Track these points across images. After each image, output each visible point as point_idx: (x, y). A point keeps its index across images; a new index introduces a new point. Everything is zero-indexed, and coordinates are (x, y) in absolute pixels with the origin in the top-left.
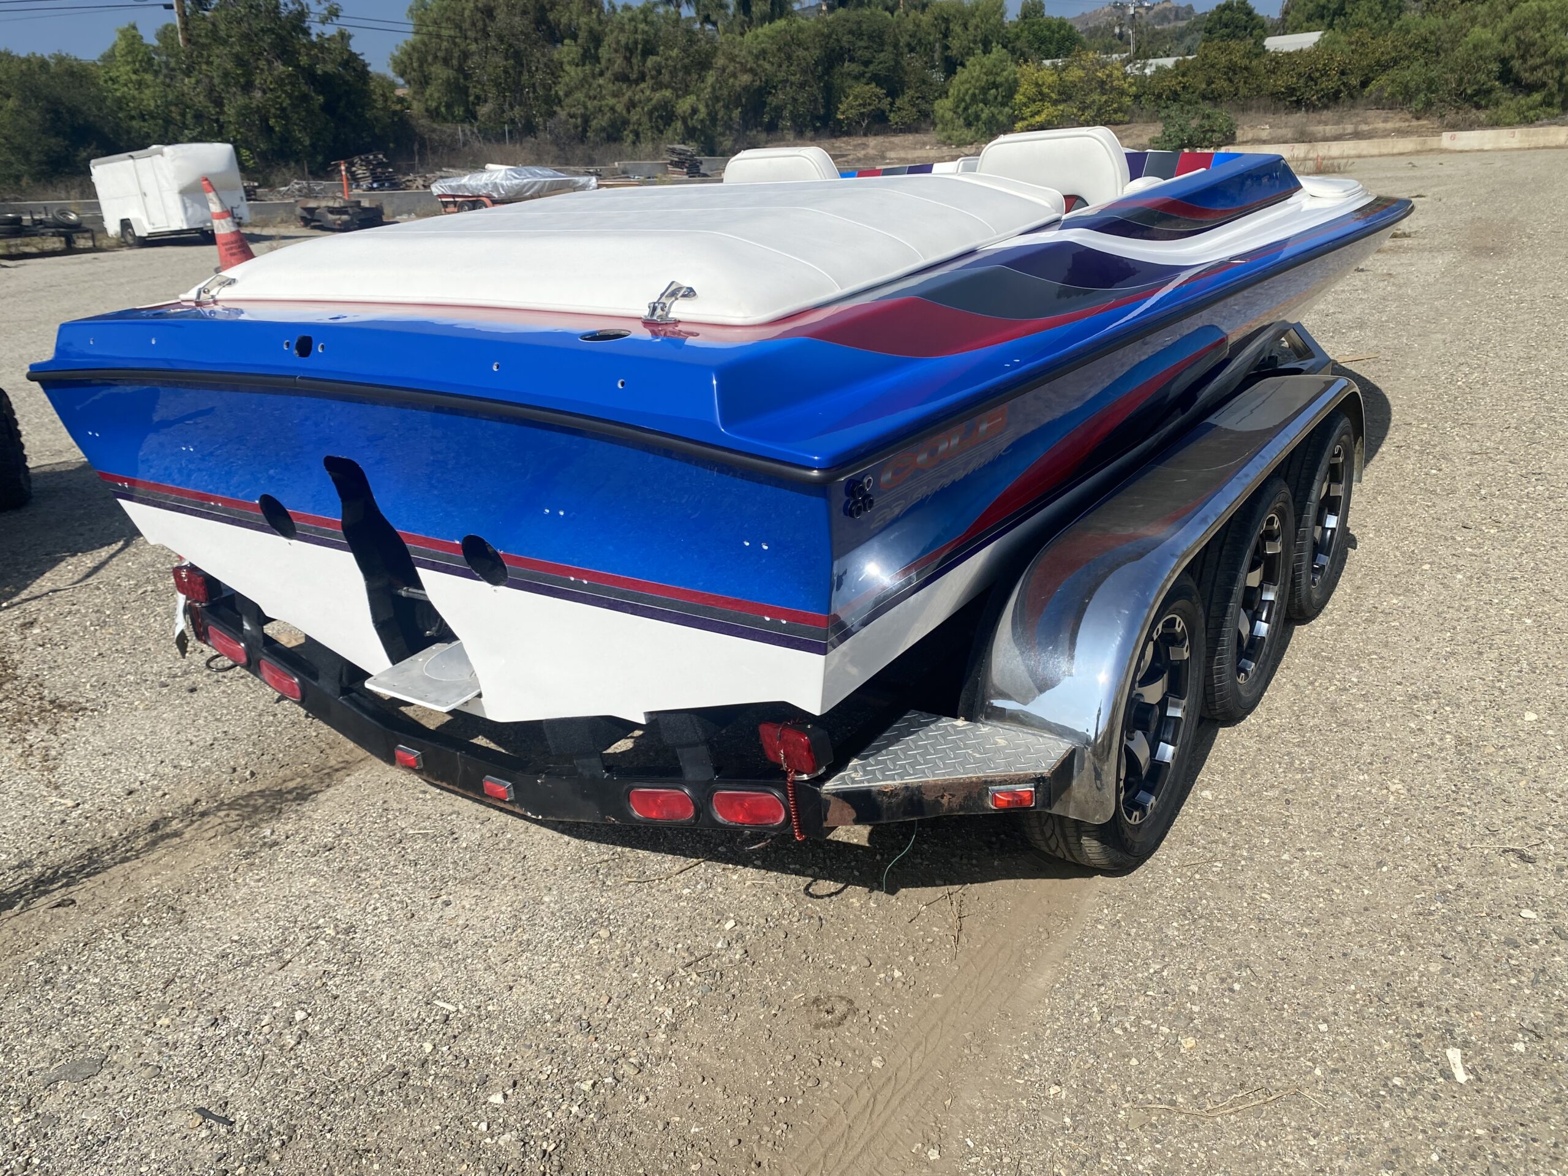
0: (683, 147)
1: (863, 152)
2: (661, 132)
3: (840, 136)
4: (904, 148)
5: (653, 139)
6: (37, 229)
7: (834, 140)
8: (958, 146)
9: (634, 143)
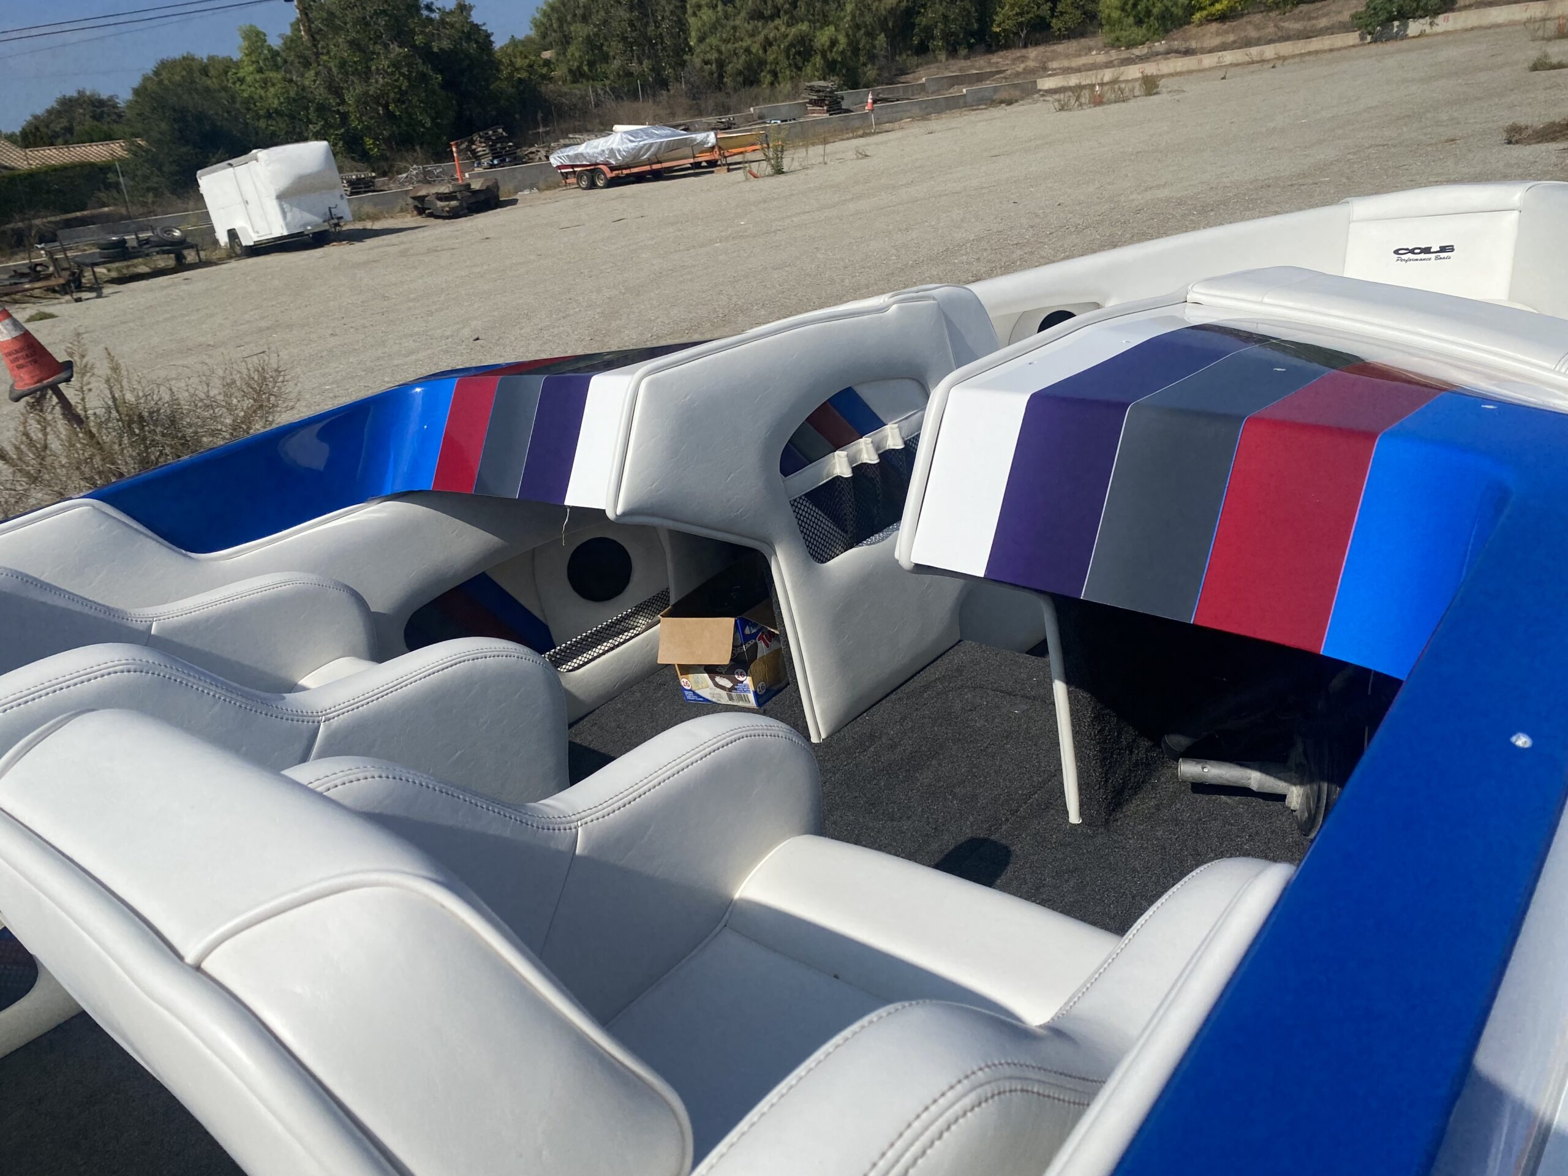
0: (822, 83)
1: (1022, 66)
2: (800, 69)
3: (996, 51)
4: (1067, 56)
5: (792, 78)
6: (143, 249)
7: (990, 56)
8: (1127, 48)
9: (772, 84)
